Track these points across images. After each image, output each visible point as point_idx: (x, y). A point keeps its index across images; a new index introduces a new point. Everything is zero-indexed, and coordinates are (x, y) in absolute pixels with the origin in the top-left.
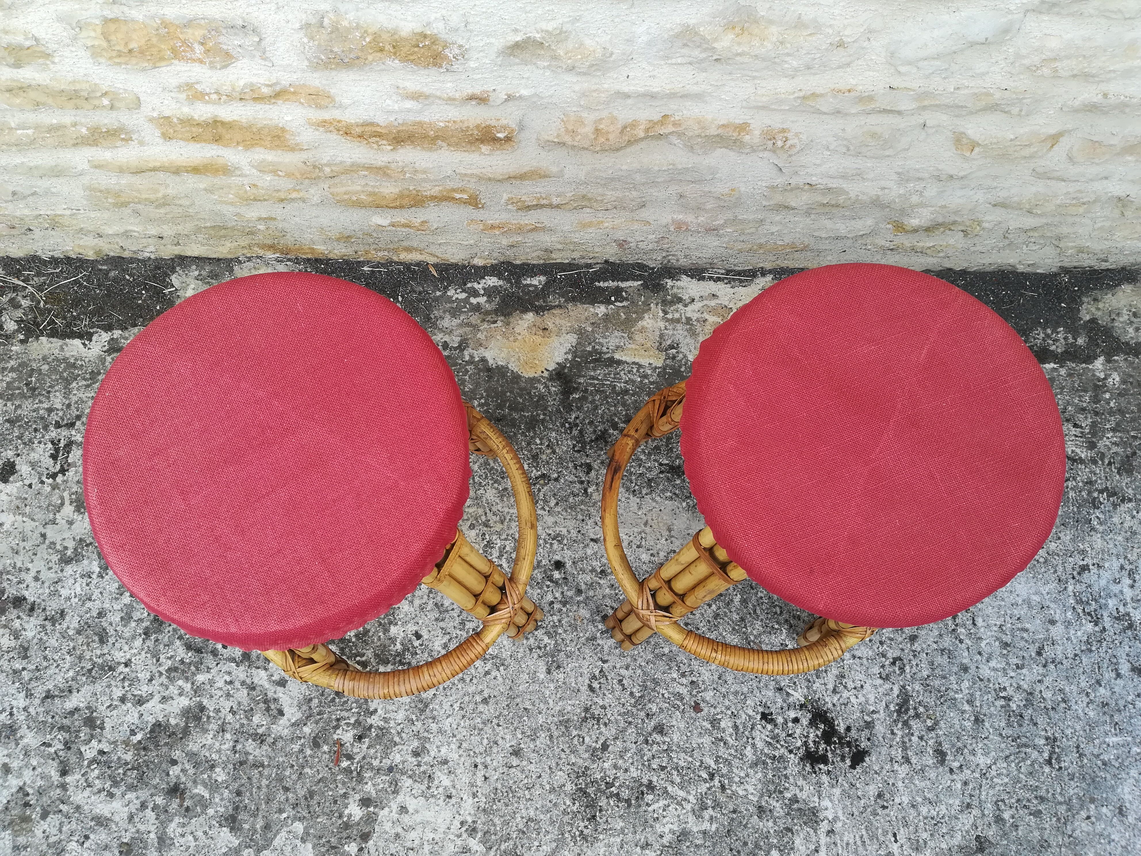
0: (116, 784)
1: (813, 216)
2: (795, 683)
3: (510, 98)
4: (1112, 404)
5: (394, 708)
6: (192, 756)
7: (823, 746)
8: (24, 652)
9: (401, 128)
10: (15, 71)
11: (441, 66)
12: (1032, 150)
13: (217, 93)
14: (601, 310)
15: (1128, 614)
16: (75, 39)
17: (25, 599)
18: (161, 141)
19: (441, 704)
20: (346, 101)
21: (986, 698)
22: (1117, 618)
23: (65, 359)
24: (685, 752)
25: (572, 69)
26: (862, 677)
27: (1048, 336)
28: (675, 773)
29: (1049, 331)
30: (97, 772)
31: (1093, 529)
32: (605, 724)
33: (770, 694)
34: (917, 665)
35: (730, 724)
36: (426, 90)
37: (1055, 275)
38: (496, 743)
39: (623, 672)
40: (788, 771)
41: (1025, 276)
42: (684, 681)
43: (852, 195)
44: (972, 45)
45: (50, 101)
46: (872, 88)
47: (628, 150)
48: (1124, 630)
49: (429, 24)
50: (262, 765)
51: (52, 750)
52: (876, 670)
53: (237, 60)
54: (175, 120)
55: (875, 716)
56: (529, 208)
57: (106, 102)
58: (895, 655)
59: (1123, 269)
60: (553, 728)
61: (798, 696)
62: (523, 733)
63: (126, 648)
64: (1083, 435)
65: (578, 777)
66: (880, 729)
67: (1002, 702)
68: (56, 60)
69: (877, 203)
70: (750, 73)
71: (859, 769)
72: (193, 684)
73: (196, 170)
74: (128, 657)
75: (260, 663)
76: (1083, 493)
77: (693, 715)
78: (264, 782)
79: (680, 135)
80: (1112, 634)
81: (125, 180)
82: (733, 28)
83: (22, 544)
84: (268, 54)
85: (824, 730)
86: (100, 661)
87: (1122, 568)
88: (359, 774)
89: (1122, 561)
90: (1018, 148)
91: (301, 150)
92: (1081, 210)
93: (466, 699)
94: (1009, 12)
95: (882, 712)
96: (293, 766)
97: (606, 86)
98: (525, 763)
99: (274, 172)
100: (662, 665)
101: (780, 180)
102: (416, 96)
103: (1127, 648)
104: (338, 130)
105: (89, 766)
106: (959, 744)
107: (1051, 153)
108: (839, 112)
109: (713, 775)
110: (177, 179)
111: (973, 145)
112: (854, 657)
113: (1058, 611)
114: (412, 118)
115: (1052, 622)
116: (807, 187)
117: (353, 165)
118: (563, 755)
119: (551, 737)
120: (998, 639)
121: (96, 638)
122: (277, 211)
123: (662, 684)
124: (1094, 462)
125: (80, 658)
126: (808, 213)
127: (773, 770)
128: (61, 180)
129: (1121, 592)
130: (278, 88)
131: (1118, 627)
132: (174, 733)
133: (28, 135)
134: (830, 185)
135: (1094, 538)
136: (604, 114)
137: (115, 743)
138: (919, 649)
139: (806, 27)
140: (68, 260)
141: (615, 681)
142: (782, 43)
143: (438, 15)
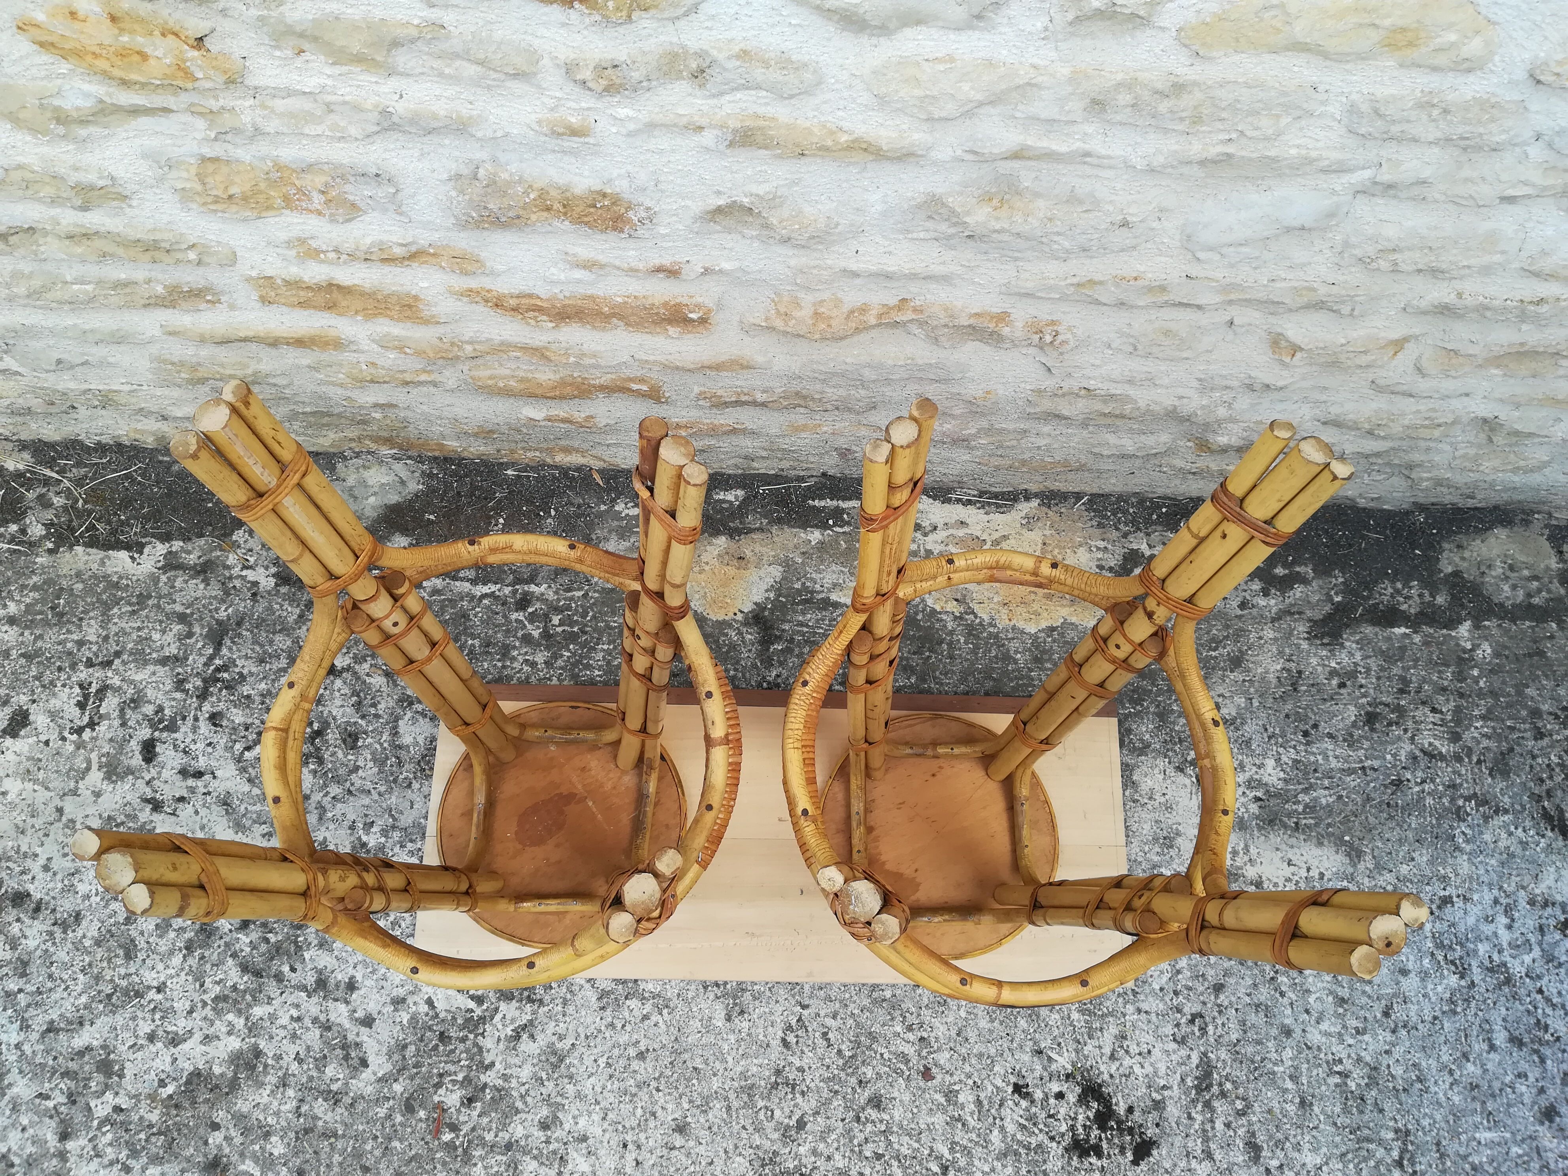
0: (134, 1154)
1: (1091, 428)
2: (1059, 1044)
3: (707, 271)
4: (1482, 684)
5: (517, 1061)
6: (240, 1118)
7: (1095, 1132)
8: (22, 967)
9: (567, 302)
10: (80, 214)
11: (622, 231)
12: (1369, 358)
13: (336, 251)
14: (815, 536)
15: (1504, 964)
16: (161, 180)
17: (29, 895)
18: (259, 305)
19: (581, 1059)
20: (500, 268)
21: (1315, 1073)
22: (1491, 970)
23: (106, 577)
24: (909, 1135)
25: (786, 240)
26: (1150, 1038)
27: (1398, 592)
28: (895, 1163)
29: (1399, 585)
30: (109, 1136)
31: (1457, 848)
32: (803, 1093)
33: (1026, 1058)
34: (1223, 1025)
35: (971, 1098)
36: (601, 258)
37: (1407, 513)
38: (654, 1114)
39: (829, 1022)
40: (1049, 1166)
41: (1368, 512)
42: (911, 1036)
43: (1142, 404)
44: (1288, 230)
45: (120, 251)
46: (1164, 276)
47: (856, 339)
48: (1499, 986)
49: (610, 181)
50: (335, 1135)
51: (50, 1104)
52: (1169, 1030)
53: (365, 213)
54: (279, 281)
55: (1166, 1093)
56: (726, 405)
57: (192, 255)
58: (1194, 1011)
59: (1496, 508)
60: (732, 1096)
61: (1063, 1061)
62: (690, 1102)
63: (160, 966)
64: (1444, 723)
65: (763, 1166)
66: (1173, 1111)
67: (1337, 1079)
68: (134, 203)
69: (1173, 416)
70: (1010, 253)
71: (1143, 1166)
72: (247, 1019)
73: (300, 343)
74: (162, 979)
75: (339, 994)
76: (1444, 800)
77: (922, 1084)
78: (337, 1158)
79: (922, 324)
80: (1483, 990)
81: (205, 352)
82: (990, 200)
83: (30, 821)
84: (404, 209)
85: (1098, 1110)
86: (124, 983)
87: (1496, 901)
88: (465, 1151)
89: (1495, 892)
90: (1352, 355)
91: (438, 323)
92: (1437, 433)
93: (616, 1052)
94: (1334, 192)
95: (1175, 1087)
96: (376, 1138)
97: (829, 262)
98: (691, 1143)
99: (401, 349)
100: (881, 1014)
101: (1049, 383)
102: (589, 265)
103: (1503, 1010)
104: (487, 301)
105: (99, 1128)
106: (1279, 1136)
107: (1394, 362)
108: (1122, 304)
109: (947, 1168)
110: (273, 352)
111: (1295, 349)
112: (1139, 1011)
113: (1411, 958)
114: (582, 290)
115: (1404, 972)
116: (1083, 392)
117: (502, 343)
118: (744, 1135)
119: (729, 1108)
120: (1331, 993)
121: (121, 952)
122: (400, 396)
123: (881, 1040)
124: (1458, 759)
125: (98, 978)
126: (1085, 425)
127: (1028, 1163)
128: (123, 347)
129: (1495, 934)
130: (413, 249)
131: (1491, 981)
132: (217, 1086)
133: (86, 292)
134: (1113, 392)
135: (1459, 860)
136: (826, 295)
137: (137, 1097)
138: (1226, 1003)
139: (1081, 202)
140: (119, 447)
141: (817, 1034)
142: (1050, 219)
143: (623, 171)
